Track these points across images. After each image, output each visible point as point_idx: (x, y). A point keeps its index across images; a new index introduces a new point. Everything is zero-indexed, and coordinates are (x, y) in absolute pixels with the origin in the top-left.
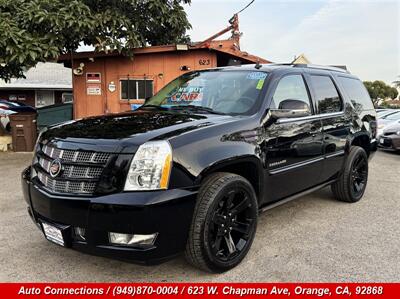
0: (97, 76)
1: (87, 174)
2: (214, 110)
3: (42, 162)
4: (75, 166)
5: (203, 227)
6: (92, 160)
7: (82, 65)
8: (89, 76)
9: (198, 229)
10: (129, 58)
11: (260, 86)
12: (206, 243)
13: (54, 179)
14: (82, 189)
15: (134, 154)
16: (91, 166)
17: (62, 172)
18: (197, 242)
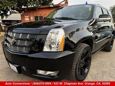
0: (28, 15)
1: (26, 43)
2: (73, 18)
3: (8, 38)
4: (20, 40)
5: (76, 66)
6: (28, 38)
7: (23, 12)
8: (25, 15)
9: (75, 68)
10: (36, 9)
11: (90, 9)
12: (77, 73)
13: (12, 45)
14: (24, 50)
15: (47, 35)
16: (28, 40)
17: (15, 42)
18: (74, 73)
